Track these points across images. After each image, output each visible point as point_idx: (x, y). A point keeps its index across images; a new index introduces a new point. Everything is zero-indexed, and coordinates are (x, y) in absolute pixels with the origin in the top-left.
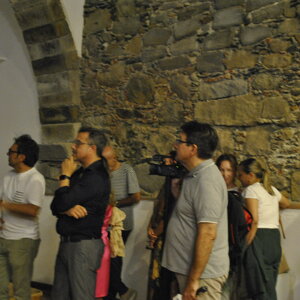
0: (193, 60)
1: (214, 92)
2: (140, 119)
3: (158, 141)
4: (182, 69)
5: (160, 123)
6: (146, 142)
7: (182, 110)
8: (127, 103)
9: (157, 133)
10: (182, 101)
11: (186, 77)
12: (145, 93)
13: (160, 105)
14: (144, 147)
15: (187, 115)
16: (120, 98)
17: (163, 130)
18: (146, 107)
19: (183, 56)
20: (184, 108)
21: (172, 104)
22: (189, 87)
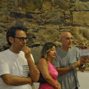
1: (86, 6)
2: (30, 20)
3: (45, 34)
5: (46, 23)
6: (35, 34)
7: (64, 16)
8: (20, 8)
9: (44, 28)
10: (63, 10)
12: (35, 3)
13: (46, 12)
14: (34, 37)
15: (68, 19)
16: (14, 5)
17: (49, 27)
18: (35, 12)
20: (65, 15)
21: (55, 11)
22: (69, 2)
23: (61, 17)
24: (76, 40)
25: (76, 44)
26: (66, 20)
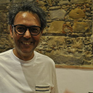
0: (7, 7)
4: (3, 11)
10: (3, 23)
11: (5, 14)
15: (5, 29)
19: (4, 5)
20: (4, 26)
22: (6, 18)
23: (2, 28)
24: (10, 43)
25: (9, 46)
26: (4, 30)
